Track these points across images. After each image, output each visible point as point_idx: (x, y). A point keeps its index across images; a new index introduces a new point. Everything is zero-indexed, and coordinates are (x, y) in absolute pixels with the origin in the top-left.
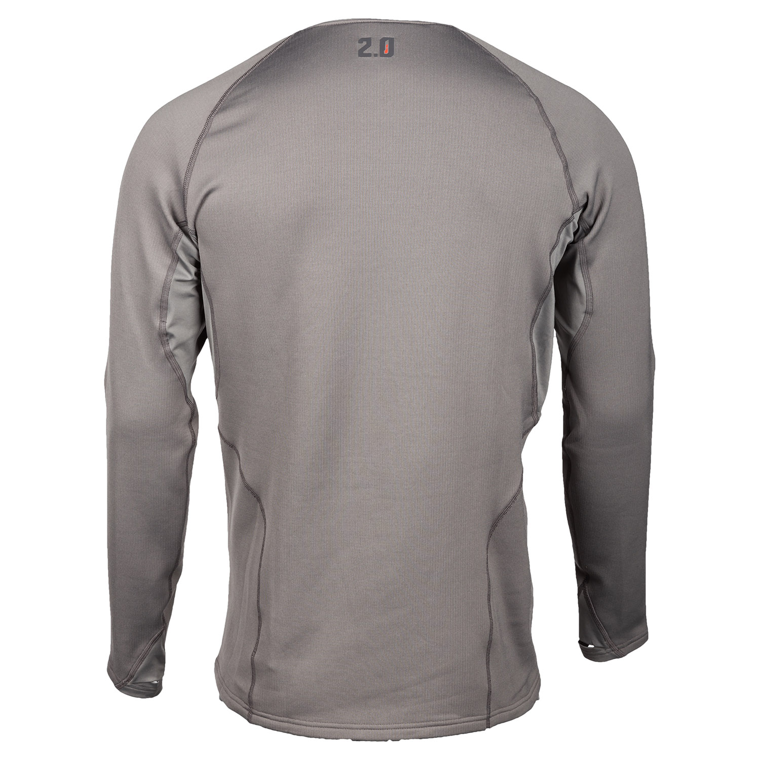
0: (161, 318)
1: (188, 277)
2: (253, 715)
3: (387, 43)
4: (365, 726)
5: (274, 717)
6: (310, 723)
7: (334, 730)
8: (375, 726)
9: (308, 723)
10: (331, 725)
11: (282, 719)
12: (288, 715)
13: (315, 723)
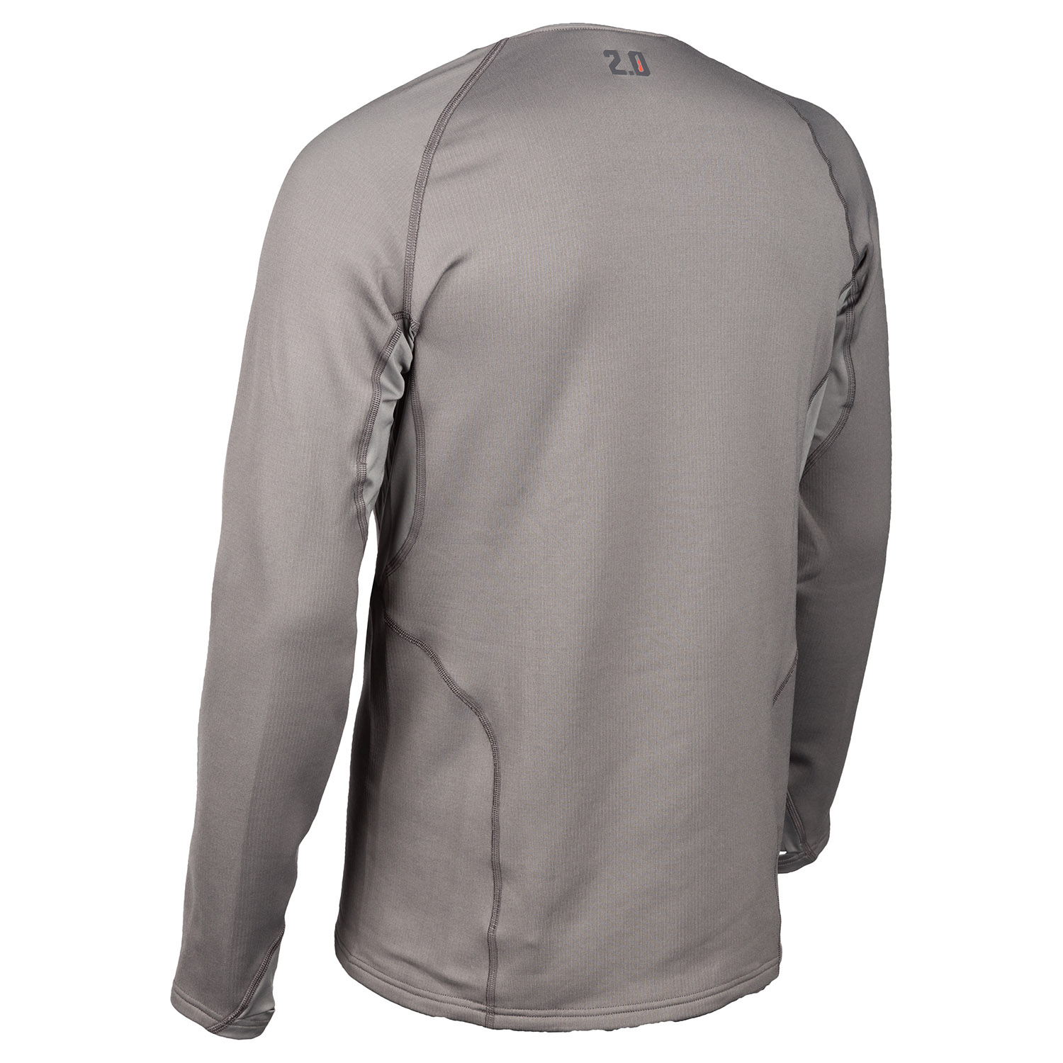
0: (358, 458)
1: (395, 395)
2: (496, 1016)
3: (637, 58)
4: (669, 1001)
5: (534, 1012)
6: (592, 1011)
7: (628, 1014)
8: (683, 998)
9: (587, 1012)
10: (622, 1008)
11: (546, 1012)
12: (555, 1005)
13: (598, 1010)
